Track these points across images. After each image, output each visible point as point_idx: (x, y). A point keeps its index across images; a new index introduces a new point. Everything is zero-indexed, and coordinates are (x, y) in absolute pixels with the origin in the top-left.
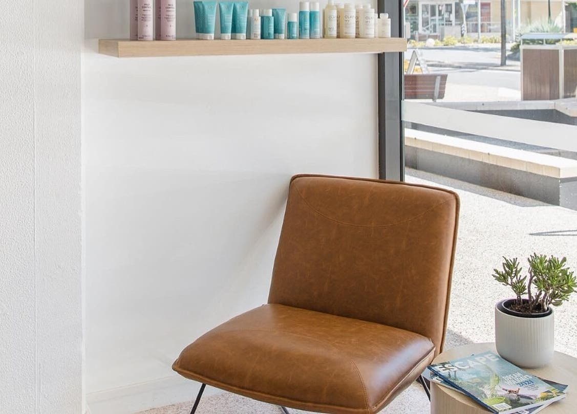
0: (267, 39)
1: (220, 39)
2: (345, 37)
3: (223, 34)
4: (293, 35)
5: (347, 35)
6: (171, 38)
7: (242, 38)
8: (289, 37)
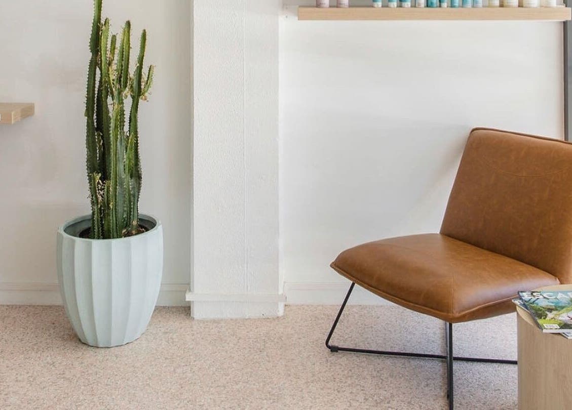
0: (430, 7)
1: (387, 6)
2: (506, 7)
3: (390, 3)
4: (455, 5)
5: (509, 4)
6: (343, 6)
7: (406, 6)
8: (452, 6)
